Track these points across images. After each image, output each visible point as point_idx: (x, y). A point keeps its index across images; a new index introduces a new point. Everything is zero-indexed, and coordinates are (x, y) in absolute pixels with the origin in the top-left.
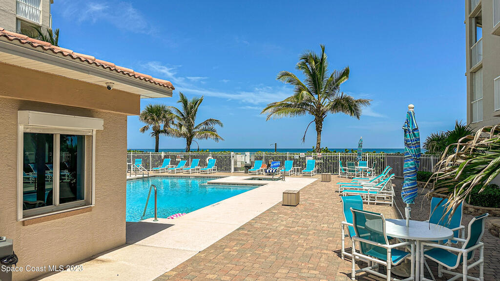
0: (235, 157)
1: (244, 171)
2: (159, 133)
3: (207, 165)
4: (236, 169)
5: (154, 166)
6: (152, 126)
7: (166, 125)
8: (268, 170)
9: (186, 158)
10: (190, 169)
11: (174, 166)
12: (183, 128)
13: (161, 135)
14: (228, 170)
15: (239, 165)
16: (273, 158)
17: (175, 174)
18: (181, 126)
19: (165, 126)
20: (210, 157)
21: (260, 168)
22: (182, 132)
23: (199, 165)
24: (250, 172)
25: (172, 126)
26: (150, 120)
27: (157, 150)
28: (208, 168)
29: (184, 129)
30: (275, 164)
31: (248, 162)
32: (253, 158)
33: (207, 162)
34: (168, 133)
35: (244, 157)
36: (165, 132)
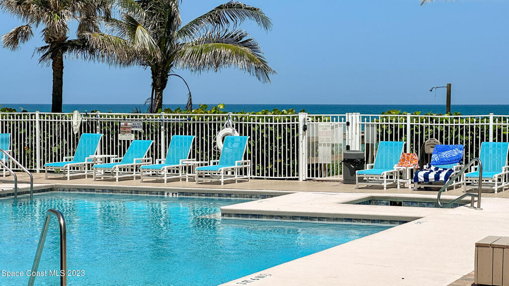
0: (310, 128)
1: (341, 178)
2: (65, 50)
3: (217, 155)
4: (315, 171)
5: (48, 157)
6: (43, 26)
7: (87, 24)
8: (421, 175)
9: (148, 131)
10: (163, 166)
11: (113, 158)
12: (140, 31)
13: (70, 59)
14: (289, 171)
15: (324, 157)
16: (438, 135)
17: (116, 184)
18: (133, 25)
19: (82, 28)
20: (229, 130)
21: (396, 168)
22: (137, 47)
23: (193, 155)
24: (361, 180)
25: (105, 28)
26: (33, 7)
27: (57, 105)
28: (223, 164)
29: (144, 37)
30: (445, 155)
31: (356, 146)
32: (372, 135)
33: (220, 145)
34: (92, 51)
35: (340, 130)
36: (82, 45)
